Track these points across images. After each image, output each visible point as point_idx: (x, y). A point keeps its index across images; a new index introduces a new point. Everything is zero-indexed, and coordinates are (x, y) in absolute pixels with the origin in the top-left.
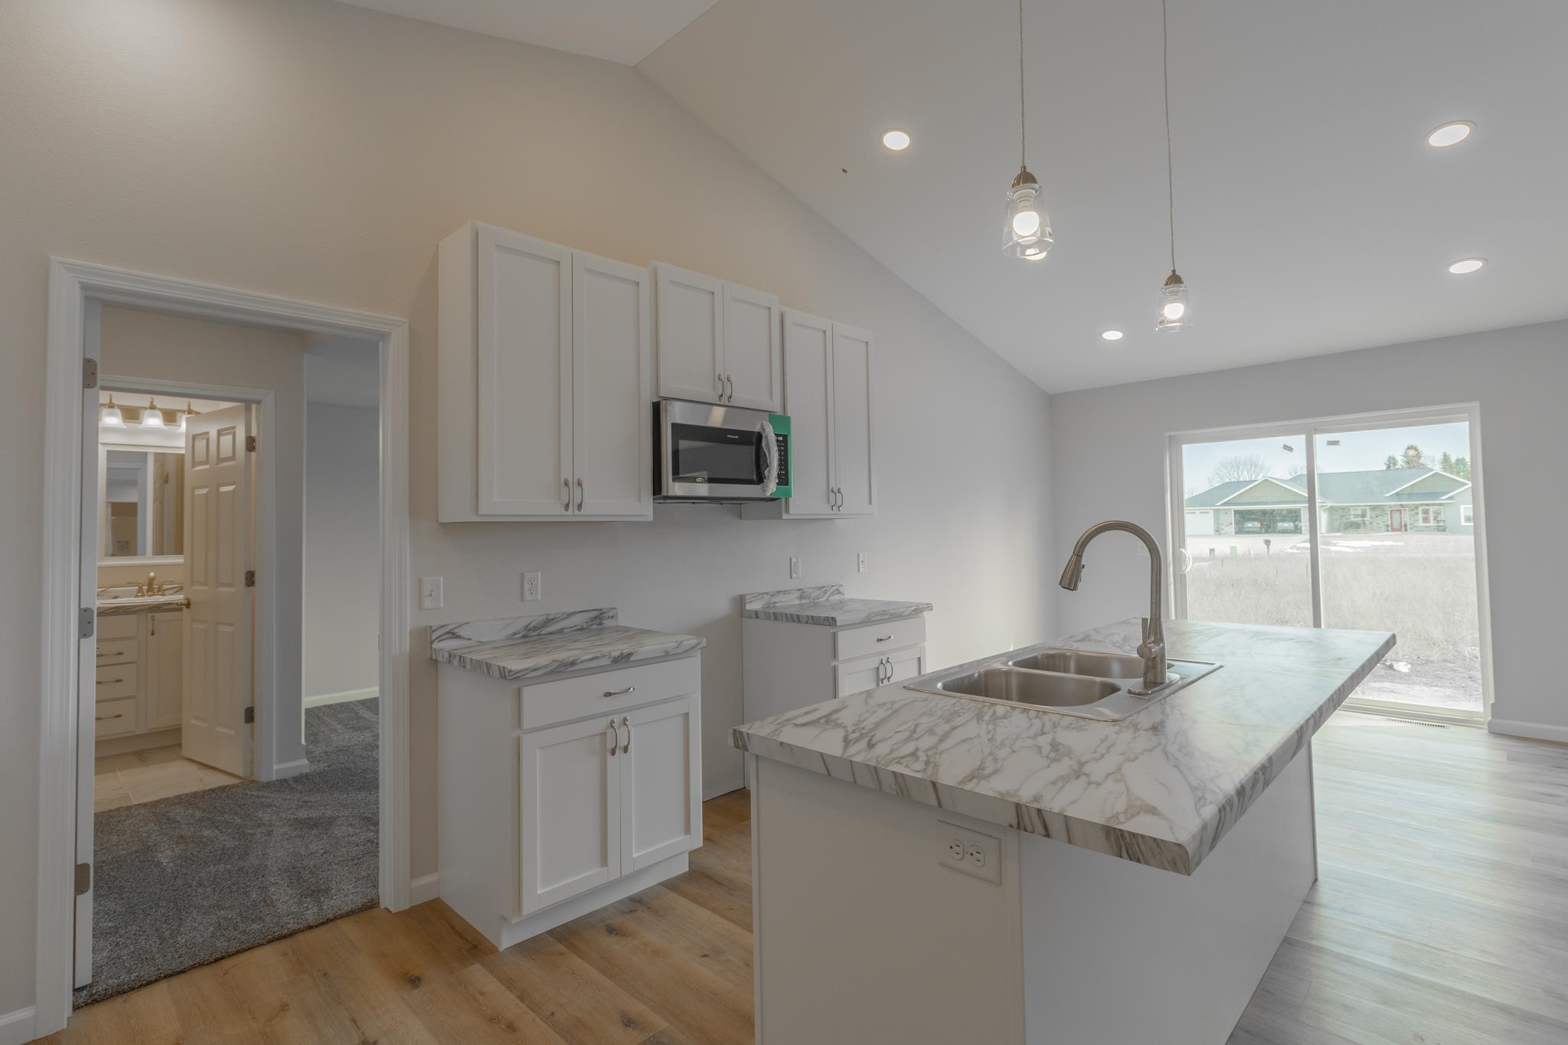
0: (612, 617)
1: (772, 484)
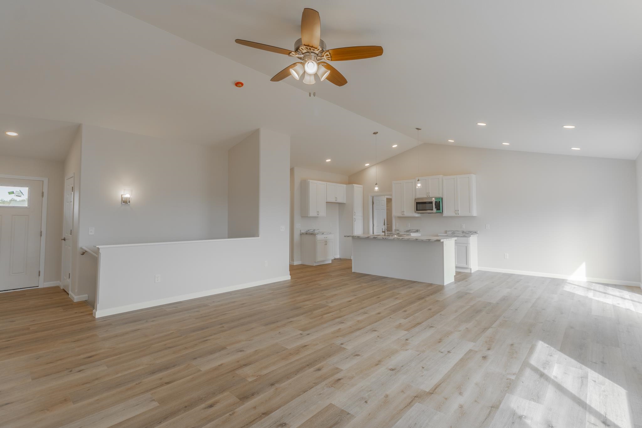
1: (435, 210)
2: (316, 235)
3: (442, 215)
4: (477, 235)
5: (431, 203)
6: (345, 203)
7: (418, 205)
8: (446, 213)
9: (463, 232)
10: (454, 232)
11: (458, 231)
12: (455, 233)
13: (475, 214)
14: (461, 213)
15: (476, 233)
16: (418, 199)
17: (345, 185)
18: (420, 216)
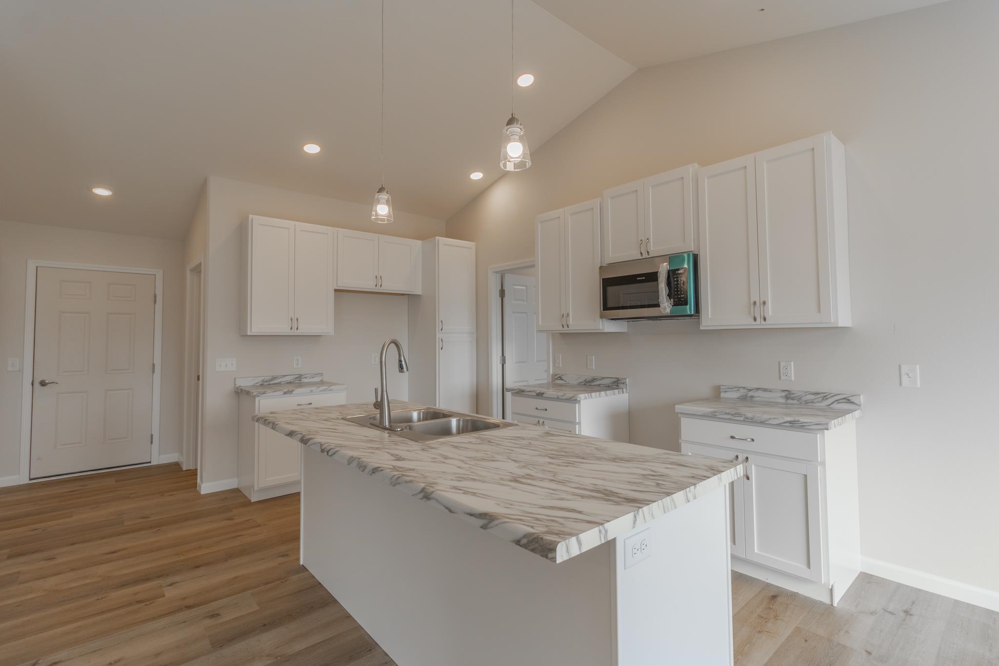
0: (623, 383)
1: (666, 306)
2: (257, 399)
3: (699, 324)
4: (857, 414)
5: (652, 277)
6: (420, 295)
7: (610, 289)
8: (710, 318)
9: (788, 395)
10: (751, 394)
11: (765, 390)
12: (752, 397)
13: (843, 317)
14: (775, 315)
15: (848, 401)
16: (612, 266)
17: (419, 243)
18: (625, 330)
